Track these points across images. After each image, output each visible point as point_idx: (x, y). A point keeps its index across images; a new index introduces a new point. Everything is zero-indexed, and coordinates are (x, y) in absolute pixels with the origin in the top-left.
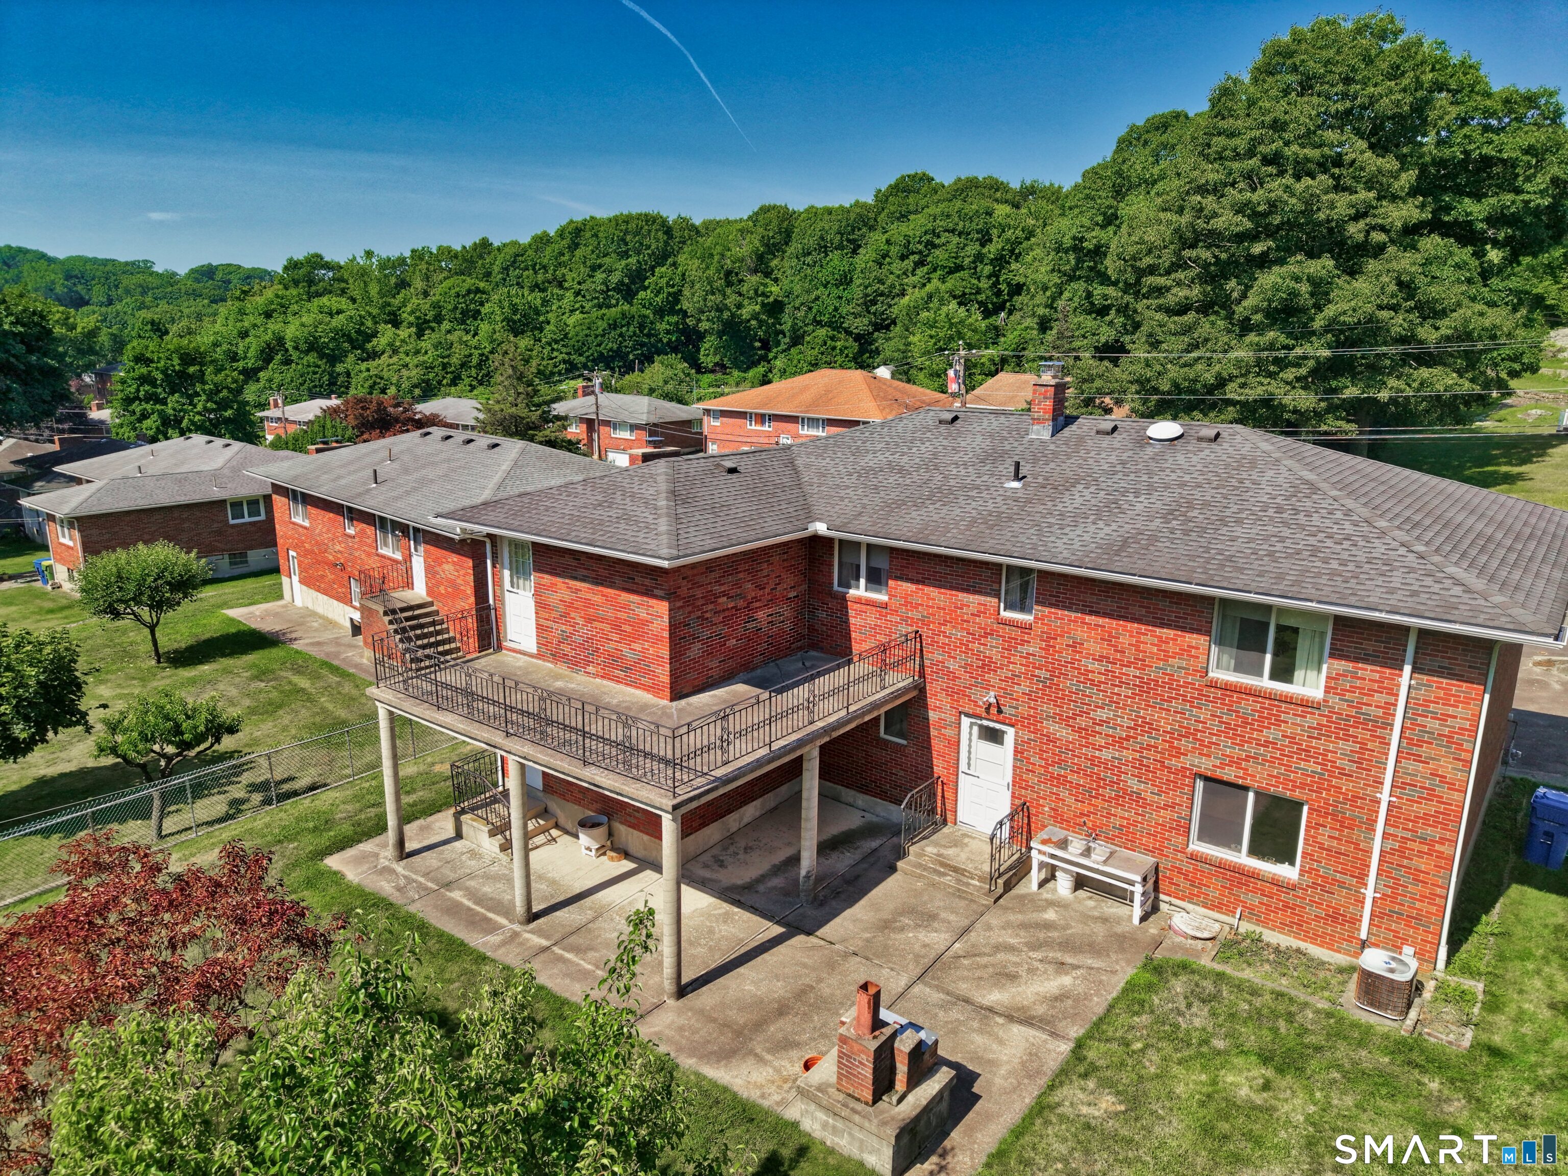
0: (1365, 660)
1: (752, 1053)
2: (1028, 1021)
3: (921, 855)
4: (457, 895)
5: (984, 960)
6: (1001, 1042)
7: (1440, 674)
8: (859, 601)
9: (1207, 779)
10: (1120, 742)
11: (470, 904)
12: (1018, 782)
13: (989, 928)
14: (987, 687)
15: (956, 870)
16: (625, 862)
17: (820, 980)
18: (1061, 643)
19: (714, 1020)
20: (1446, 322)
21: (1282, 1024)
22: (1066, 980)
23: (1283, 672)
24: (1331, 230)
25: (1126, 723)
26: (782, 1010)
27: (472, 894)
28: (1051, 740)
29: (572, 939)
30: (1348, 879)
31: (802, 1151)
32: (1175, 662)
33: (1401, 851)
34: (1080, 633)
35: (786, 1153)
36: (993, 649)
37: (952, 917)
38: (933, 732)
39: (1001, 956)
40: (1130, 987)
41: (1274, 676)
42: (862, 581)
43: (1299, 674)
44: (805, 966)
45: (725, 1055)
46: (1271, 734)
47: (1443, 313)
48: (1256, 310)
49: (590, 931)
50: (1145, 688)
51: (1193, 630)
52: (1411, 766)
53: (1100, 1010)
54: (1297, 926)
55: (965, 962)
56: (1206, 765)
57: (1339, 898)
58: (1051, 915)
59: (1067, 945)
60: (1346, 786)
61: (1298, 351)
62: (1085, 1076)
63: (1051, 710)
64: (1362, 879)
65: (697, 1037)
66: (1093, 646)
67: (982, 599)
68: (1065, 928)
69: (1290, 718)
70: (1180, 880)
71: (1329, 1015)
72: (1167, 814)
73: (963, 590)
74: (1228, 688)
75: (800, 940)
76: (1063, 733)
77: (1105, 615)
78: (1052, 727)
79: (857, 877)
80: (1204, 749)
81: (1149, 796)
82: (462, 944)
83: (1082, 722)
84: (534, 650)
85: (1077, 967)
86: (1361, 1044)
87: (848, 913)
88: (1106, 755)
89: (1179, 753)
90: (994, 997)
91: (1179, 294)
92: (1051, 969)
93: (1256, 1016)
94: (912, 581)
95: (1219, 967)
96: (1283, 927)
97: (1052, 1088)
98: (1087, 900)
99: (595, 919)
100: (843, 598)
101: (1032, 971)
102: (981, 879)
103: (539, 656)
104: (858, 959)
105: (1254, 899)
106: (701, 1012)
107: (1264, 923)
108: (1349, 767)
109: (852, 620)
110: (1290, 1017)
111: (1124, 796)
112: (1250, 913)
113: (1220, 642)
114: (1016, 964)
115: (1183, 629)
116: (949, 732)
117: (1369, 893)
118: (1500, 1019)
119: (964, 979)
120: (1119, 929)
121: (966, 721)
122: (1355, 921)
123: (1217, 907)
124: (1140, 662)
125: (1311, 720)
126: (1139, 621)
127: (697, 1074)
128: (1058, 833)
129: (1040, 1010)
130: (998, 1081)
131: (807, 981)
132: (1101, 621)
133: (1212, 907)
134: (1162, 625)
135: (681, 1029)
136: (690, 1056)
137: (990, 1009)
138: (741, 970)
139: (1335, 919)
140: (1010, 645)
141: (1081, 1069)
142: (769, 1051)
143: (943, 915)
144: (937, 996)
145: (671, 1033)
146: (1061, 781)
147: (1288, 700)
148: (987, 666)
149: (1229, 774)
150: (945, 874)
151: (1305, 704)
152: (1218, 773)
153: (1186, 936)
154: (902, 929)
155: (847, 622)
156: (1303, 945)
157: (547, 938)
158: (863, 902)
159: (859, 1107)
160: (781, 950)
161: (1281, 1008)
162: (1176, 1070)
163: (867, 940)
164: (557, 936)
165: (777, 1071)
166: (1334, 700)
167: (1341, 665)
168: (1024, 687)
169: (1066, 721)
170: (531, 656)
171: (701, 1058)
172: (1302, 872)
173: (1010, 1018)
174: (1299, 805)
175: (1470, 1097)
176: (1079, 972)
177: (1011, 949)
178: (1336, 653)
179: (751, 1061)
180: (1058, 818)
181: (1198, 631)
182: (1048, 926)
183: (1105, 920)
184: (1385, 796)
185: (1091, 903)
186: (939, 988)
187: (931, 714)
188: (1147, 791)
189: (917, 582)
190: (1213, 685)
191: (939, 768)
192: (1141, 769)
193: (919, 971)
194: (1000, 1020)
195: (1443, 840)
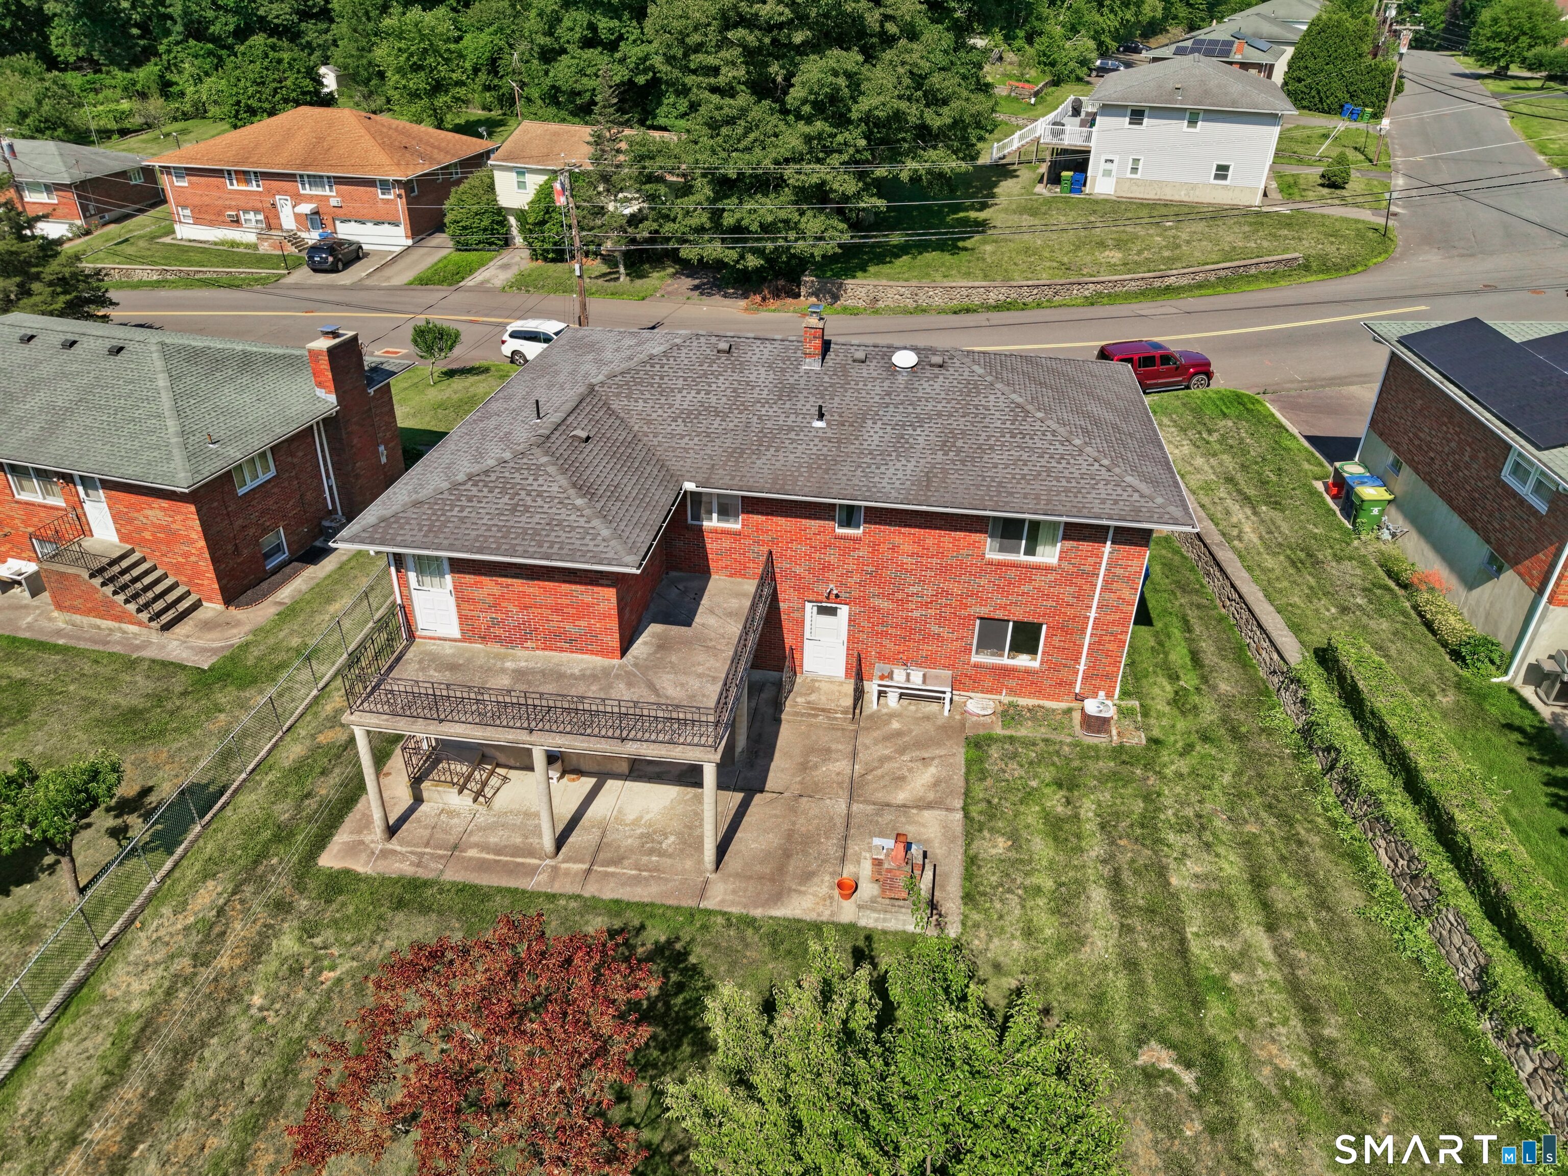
0: (1084, 540)
1: (790, 890)
2: (929, 806)
3: (796, 704)
4: (472, 853)
5: (879, 772)
6: (924, 826)
7: (1125, 544)
8: (715, 531)
9: (981, 618)
10: (926, 605)
11: (491, 857)
12: (852, 639)
13: (867, 748)
14: (828, 581)
15: (823, 710)
16: (583, 779)
17: (794, 823)
18: (884, 547)
19: (751, 877)
20: (945, 110)
21: (1055, 759)
22: (932, 770)
23: (1030, 551)
24: (854, 20)
25: (930, 593)
26: (787, 855)
27: (484, 847)
28: (876, 610)
29: (601, 856)
30: (1069, 662)
31: (869, 938)
32: (965, 552)
33: (1099, 643)
34: (898, 540)
35: (861, 943)
36: (832, 556)
37: (840, 747)
38: (783, 617)
39: (887, 766)
40: (969, 763)
41: (1026, 553)
42: (715, 516)
43: (1040, 549)
44: (776, 816)
45: (778, 897)
46: (1026, 588)
47: (945, 102)
48: (805, 102)
49: (609, 845)
50: (944, 570)
51: (976, 531)
52: (1107, 595)
53: (962, 783)
54: (1039, 692)
55: (869, 777)
56: (984, 611)
57: (1064, 674)
58: (895, 725)
59: (919, 744)
60: (1070, 612)
61: (840, 139)
62: (980, 830)
63: (877, 591)
64: (1077, 660)
65: (749, 894)
66: (907, 547)
67: (822, 523)
68: (910, 731)
69: (1038, 578)
70: (967, 681)
71: (1076, 746)
72: (958, 644)
73: (806, 518)
74: (1000, 564)
75: (758, 798)
76: (885, 604)
77: (916, 527)
78: (877, 602)
79: (760, 735)
80: (983, 602)
81: (946, 635)
82: (524, 892)
83: (899, 596)
84: (457, 634)
85: (933, 759)
86: (1097, 758)
87: (773, 765)
88: (916, 614)
89: (966, 606)
90: (901, 797)
91: (727, 75)
92: (919, 764)
93: (1041, 759)
94: (762, 514)
95: (1007, 733)
96: (1031, 695)
97: (968, 845)
98: (912, 707)
99: (603, 835)
100: (700, 530)
101: (910, 770)
102: (843, 713)
103: (464, 639)
104: (805, 799)
105: (1012, 683)
106: (737, 875)
107: (1019, 695)
108: (1071, 600)
109: (708, 546)
110: (1057, 753)
111: (928, 637)
112: (1011, 691)
113: (991, 536)
114: (899, 769)
115: (970, 531)
116: (796, 615)
117: (1082, 668)
118: (1152, 721)
119: (876, 790)
120: (940, 722)
121: (808, 606)
122: (1072, 684)
123: (990, 691)
124: (940, 554)
125: (1051, 577)
126: (940, 529)
127: (771, 918)
128: (886, 668)
129: (931, 796)
130: (938, 851)
131: (785, 827)
132: (913, 531)
133: (987, 692)
134: (956, 530)
135: (734, 892)
136: (756, 907)
137: (904, 806)
138: (739, 835)
139: (1060, 684)
140: (844, 553)
141: (976, 826)
142: (800, 884)
143: (834, 746)
144: (870, 808)
145: (730, 897)
146: (884, 634)
147: (1038, 567)
148: (827, 567)
149: (999, 615)
150: (816, 716)
151: (1048, 569)
152: (992, 615)
153: (978, 715)
154: (816, 767)
155: (704, 547)
156: (1041, 702)
157: (582, 861)
158: (777, 755)
159: (901, 903)
160: (752, 809)
161: (1051, 749)
162: (1022, 809)
163: (801, 783)
164: (588, 858)
165: (815, 895)
166: (1065, 564)
167: (1069, 544)
168: (856, 578)
169: (888, 597)
170: (455, 640)
171: (763, 906)
172: (1042, 663)
173: (919, 807)
174: (1041, 625)
175: (1156, 773)
176: (936, 762)
177: (888, 758)
178: (1064, 538)
179: (794, 896)
180: (881, 657)
181: (980, 532)
182: (899, 734)
183: (927, 718)
184: (1093, 614)
185: (913, 708)
186: (867, 802)
187: (781, 605)
188: (945, 632)
189: (767, 514)
190: (990, 563)
191: (789, 640)
192: (941, 619)
193: (846, 794)
194: (914, 811)
195: (1122, 633)
